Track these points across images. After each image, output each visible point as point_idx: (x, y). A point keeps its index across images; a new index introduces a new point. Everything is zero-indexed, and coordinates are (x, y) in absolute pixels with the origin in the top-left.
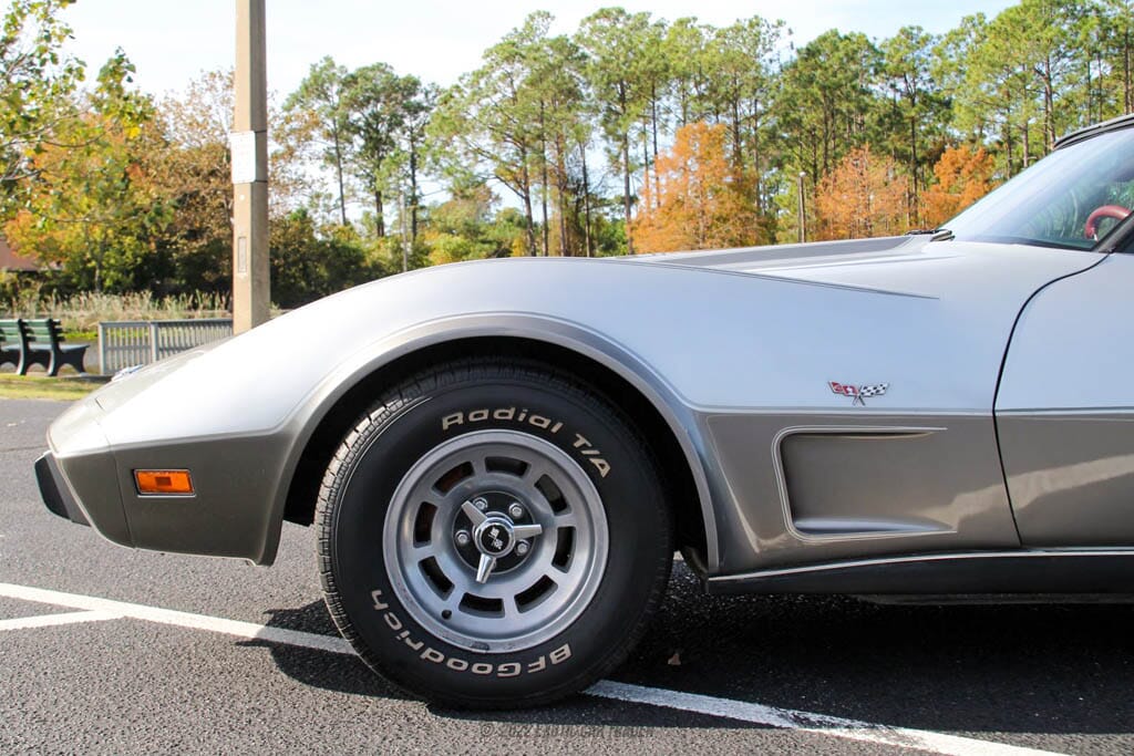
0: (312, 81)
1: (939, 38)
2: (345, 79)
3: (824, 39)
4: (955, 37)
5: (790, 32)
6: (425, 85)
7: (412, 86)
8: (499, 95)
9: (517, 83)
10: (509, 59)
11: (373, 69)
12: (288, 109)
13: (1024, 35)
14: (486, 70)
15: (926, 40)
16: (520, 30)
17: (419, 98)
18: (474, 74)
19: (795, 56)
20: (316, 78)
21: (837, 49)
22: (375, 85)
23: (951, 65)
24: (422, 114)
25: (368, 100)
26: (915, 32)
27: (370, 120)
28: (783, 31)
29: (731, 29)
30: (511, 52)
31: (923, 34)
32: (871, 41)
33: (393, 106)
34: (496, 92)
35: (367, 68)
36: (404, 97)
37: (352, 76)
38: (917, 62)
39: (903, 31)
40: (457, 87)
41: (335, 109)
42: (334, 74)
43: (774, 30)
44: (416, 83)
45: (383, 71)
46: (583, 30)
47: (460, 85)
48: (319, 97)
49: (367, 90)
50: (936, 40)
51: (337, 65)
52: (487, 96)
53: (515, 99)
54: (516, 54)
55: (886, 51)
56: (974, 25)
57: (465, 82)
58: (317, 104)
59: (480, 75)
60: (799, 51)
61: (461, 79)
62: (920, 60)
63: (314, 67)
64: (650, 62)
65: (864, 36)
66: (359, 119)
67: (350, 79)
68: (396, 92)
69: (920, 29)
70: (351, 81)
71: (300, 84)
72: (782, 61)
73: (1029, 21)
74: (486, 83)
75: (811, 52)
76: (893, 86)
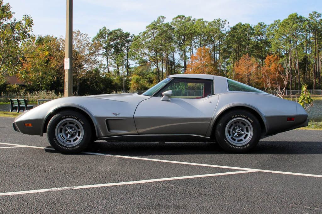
0: (100, 34)
1: (269, 26)
2: (109, 33)
3: (237, 25)
4: (273, 26)
5: (229, 23)
6: (131, 35)
7: (128, 35)
8: (150, 38)
9: (155, 35)
10: (153, 29)
11: (117, 30)
12: (93, 41)
13: (288, 26)
14: (147, 32)
15: (265, 26)
16: (156, 21)
17: (130, 38)
18: (143, 32)
19: (230, 30)
20: (101, 33)
21: (241, 28)
22: (118, 35)
23: (271, 33)
24: (130, 43)
25: (115, 39)
26: (262, 24)
27: (116, 44)
28: (227, 23)
29: (212, 22)
30: (153, 27)
31: (264, 24)
32: (251, 26)
33: (123, 40)
34: (149, 38)
35: (115, 30)
36: (126, 38)
37: (111, 32)
38: (263, 32)
39: (259, 24)
40: (139, 36)
41: (106, 41)
42: (106, 32)
43: (224, 22)
44: (129, 34)
45: (120, 31)
46: (173, 21)
47: (140, 35)
48: (102, 38)
49: (115, 36)
50: (268, 26)
51: (107, 29)
52: (147, 39)
53: (154, 40)
54: (155, 27)
55: (255, 29)
56: (277, 23)
57: (141, 34)
58: (102, 40)
59: (145, 33)
60: (231, 28)
61: (140, 34)
62: (263, 31)
63: (100, 30)
64: (190, 30)
65: (249, 24)
66: (113, 44)
67: (110, 33)
68: (123, 37)
69: (264, 23)
70: (110, 34)
71: (97, 34)
72: (226, 31)
73: (289, 23)
74: (147, 35)
75: (234, 29)
76: (257, 38)
